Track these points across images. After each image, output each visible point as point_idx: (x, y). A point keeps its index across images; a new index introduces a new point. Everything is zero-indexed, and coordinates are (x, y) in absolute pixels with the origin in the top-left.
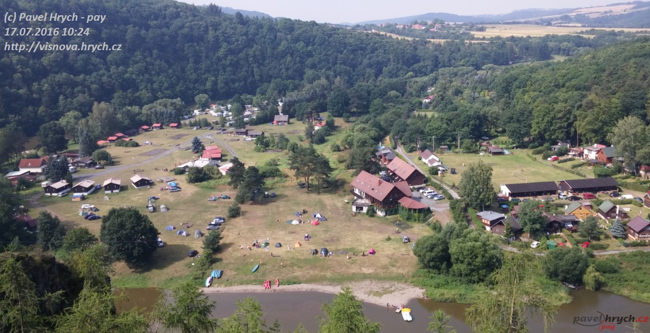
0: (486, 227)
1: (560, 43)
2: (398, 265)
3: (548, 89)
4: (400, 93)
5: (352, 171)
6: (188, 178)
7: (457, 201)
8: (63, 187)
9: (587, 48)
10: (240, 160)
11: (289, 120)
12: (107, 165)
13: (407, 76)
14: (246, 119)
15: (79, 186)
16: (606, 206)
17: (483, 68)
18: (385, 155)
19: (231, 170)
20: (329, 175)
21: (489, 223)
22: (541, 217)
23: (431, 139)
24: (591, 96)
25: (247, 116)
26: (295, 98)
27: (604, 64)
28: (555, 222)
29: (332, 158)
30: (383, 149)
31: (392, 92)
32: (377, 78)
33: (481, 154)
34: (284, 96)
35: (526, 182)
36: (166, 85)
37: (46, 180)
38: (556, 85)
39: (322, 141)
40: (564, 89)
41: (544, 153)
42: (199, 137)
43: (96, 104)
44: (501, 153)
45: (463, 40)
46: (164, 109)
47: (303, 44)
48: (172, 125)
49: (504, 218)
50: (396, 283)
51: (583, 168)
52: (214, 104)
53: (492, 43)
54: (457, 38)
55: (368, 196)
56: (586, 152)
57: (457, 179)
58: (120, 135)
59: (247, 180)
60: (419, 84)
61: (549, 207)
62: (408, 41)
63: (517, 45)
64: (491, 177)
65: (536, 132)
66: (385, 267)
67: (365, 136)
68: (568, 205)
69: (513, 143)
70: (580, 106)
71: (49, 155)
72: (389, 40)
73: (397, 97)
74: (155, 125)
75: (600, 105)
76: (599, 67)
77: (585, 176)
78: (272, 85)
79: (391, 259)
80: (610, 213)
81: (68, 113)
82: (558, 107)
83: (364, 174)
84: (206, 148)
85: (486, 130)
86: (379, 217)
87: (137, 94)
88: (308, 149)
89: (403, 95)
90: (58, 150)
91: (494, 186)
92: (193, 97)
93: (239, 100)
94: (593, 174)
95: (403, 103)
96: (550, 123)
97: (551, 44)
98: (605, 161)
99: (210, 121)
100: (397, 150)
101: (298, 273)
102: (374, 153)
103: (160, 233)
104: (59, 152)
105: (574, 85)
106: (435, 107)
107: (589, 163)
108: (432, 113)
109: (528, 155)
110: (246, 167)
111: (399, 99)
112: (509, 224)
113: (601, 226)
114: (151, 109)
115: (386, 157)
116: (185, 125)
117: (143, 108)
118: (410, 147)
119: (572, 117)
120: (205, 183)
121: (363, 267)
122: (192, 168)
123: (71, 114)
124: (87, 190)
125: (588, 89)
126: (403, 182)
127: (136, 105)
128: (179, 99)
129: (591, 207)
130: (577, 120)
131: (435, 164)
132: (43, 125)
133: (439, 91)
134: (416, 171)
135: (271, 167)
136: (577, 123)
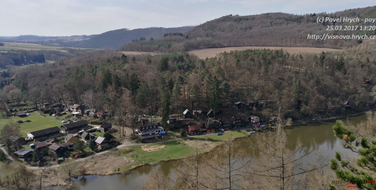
1: (50, 54)
16: (85, 134)
21: (23, 157)
33: (13, 117)
35: (42, 129)
41: (50, 112)
44: (25, 116)
49: (31, 152)
53: (10, 53)
64: (20, 129)
91: (23, 134)
97: (45, 54)
113: (83, 145)
129: (77, 136)
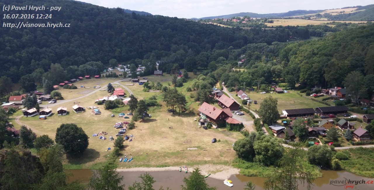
0: (275, 134)
1: (315, 30)
2: (224, 156)
3: (309, 56)
4: (225, 58)
5: (198, 102)
6: (105, 106)
7: (258, 119)
8: (34, 112)
9: (330, 32)
10: (135, 96)
11: (162, 74)
12: (58, 99)
13: (229, 48)
14: (138, 73)
15: (43, 111)
16: (342, 122)
17: (273, 43)
18: (217, 93)
19: (129, 102)
20: (185, 105)
21: (276, 132)
22: (305, 128)
23: (243, 84)
24: (334, 60)
25: (138, 71)
26: (165, 61)
27: (340, 41)
28: (313, 131)
29: (187, 95)
30: (216, 90)
31: (221, 57)
32: (212, 50)
33: (272, 92)
34: (160, 59)
35: (297, 108)
36: (92, 53)
37: (24, 108)
38: (314, 53)
39: (181, 85)
40: (318, 56)
41: (307, 92)
42: (112, 84)
43: (52, 64)
44: (282, 92)
45: (261, 28)
46: (91, 67)
47: (170, 30)
48: (96, 76)
49: (284, 129)
50: (223, 166)
51: (329, 100)
52: (120, 65)
53: (277, 30)
54: (257, 26)
55: (207, 117)
56: (330, 91)
57: (258, 107)
58: (66, 82)
59: (139, 108)
60: (236, 53)
61: (309, 123)
62: (229, 28)
63: (291, 31)
64: (277, 105)
65: (303, 80)
66: (217, 157)
67: (206, 82)
68: (320, 121)
69: (289, 87)
70: (327, 65)
71: (26, 94)
72: (219, 28)
73: (224, 60)
74: (86, 76)
75: (338, 64)
76: (338, 43)
77: (330, 105)
78: (153, 53)
79: (221, 152)
80: (345, 126)
81: (36, 70)
82: (314, 65)
83: (205, 104)
84: (115, 90)
85: (274, 79)
86: (214, 129)
87: (76, 59)
88: (173, 90)
89: (227, 59)
90: (31, 91)
91: (279, 111)
92: (108, 60)
93: (134, 62)
94: (334, 104)
95: (227, 64)
96: (310, 75)
97: (311, 30)
98: (341, 96)
99: (118, 74)
100: (223, 91)
101: (168, 161)
102: (210, 92)
103: (89, 138)
104: (32, 92)
105: (324, 53)
106: (245, 66)
107: (332, 98)
108: (243, 69)
109: (298, 93)
110: (138, 100)
111: (225, 62)
112: (287, 133)
113: (339, 133)
114: (84, 67)
115: (218, 95)
116: (103, 76)
117: (80, 66)
118: (231, 89)
119: (322, 72)
120: (114, 110)
121: (205, 157)
122: (107, 101)
123: (38, 70)
124: (47, 113)
125: (332, 56)
126: (227, 109)
127: (75, 65)
128: (100, 62)
129: (333, 122)
130: (325, 73)
131: (246, 99)
132: (23, 77)
133: (248, 57)
134: (235, 102)
135: (152, 100)
136: (325, 75)
